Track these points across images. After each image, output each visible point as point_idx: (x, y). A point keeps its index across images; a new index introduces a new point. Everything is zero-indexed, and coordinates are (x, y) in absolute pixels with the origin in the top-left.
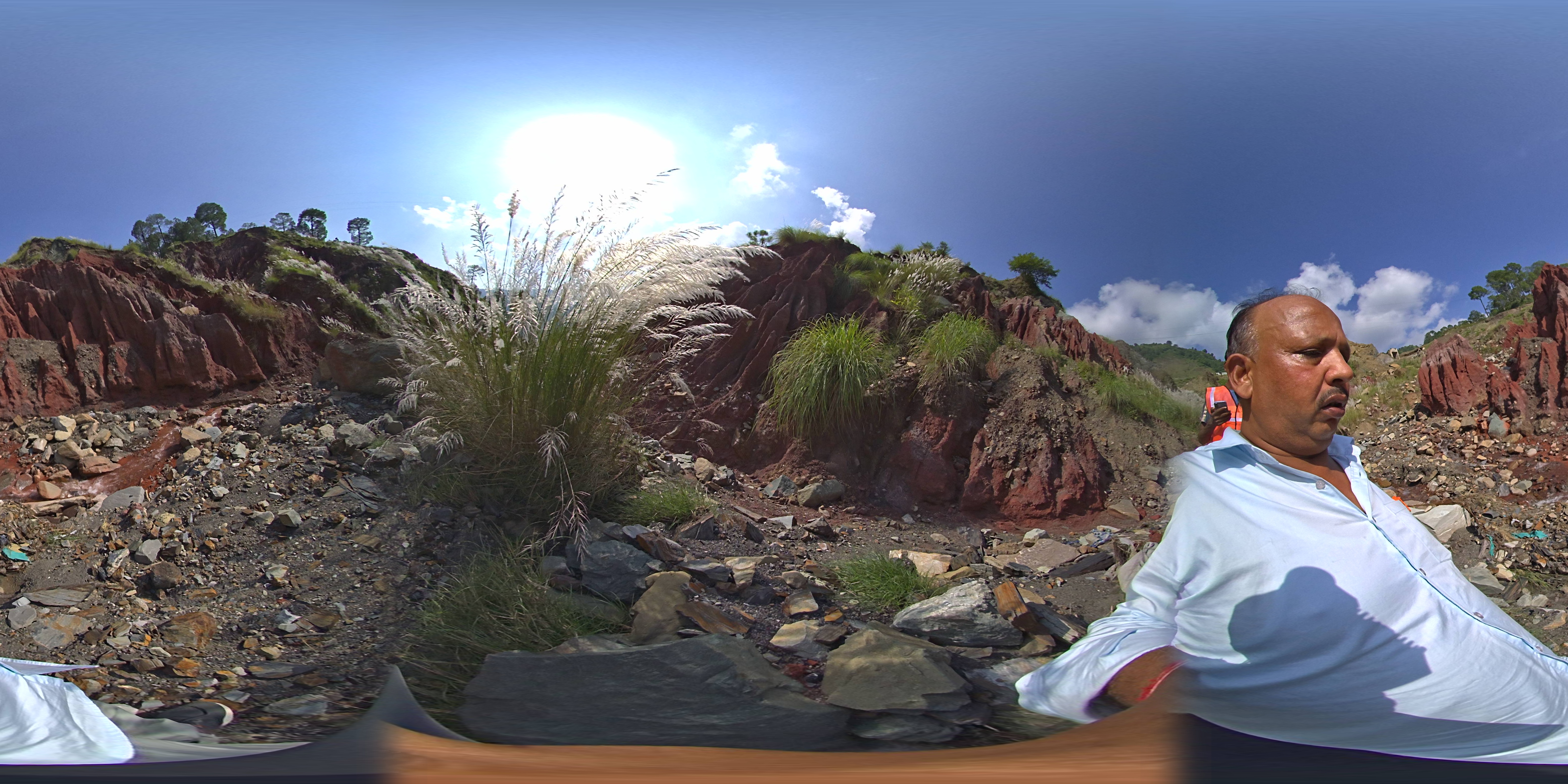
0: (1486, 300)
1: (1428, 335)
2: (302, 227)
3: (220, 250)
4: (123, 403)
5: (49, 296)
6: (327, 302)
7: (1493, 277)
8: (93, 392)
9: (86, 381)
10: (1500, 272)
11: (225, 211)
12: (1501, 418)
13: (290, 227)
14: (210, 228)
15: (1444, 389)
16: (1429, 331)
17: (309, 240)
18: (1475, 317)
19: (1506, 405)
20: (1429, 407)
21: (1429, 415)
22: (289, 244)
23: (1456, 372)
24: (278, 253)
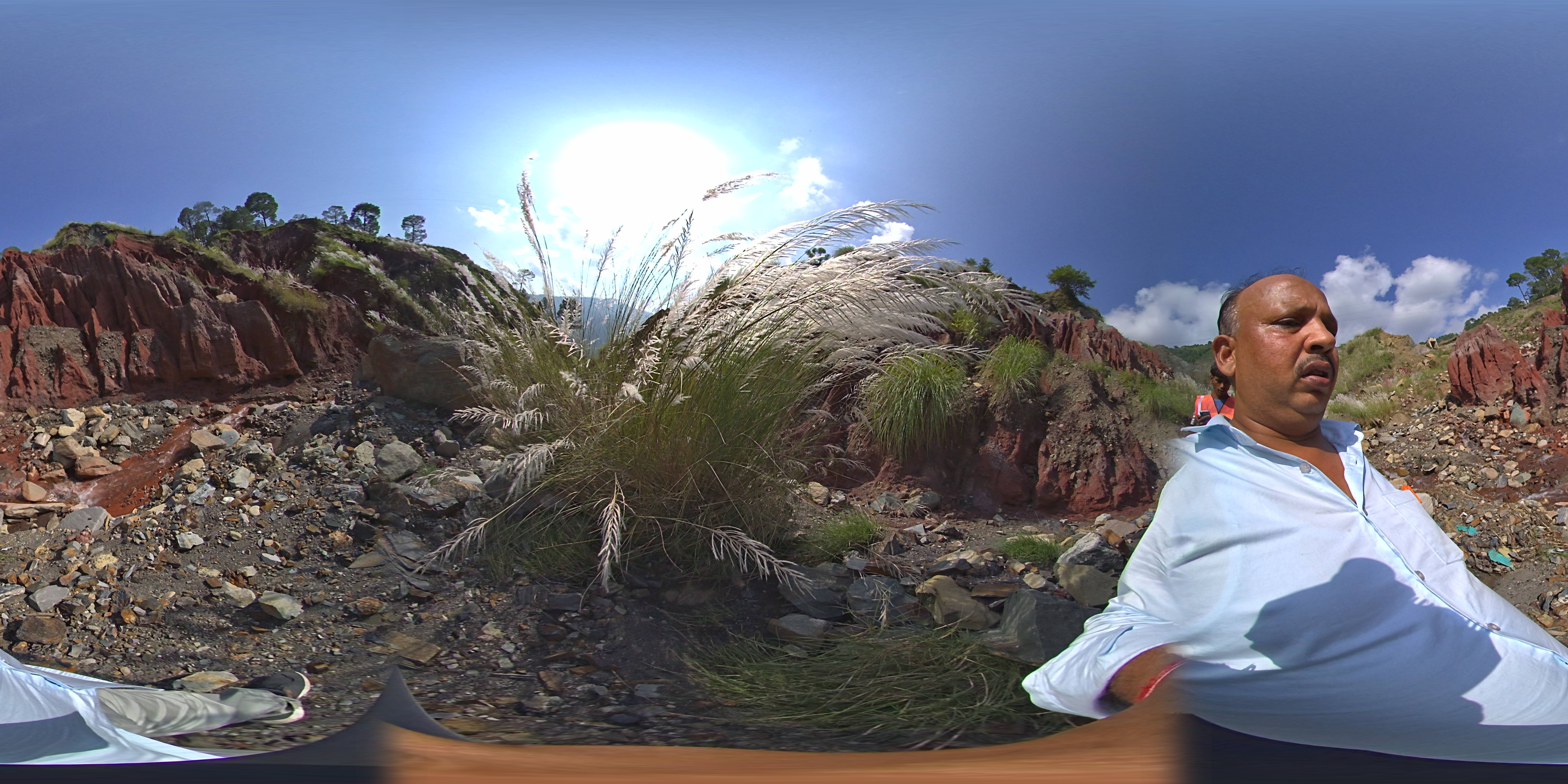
0: (1524, 287)
1: (1467, 323)
2: (354, 221)
3: (268, 240)
4: (144, 394)
5: (76, 282)
6: (374, 296)
7: (1531, 264)
8: (112, 383)
9: (106, 371)
10: (1538, 258)
11: (276, 201)
12: (1523, 408)
13: (342, 221)
14: (260, 218)
15: (1472, 379)
16: (1469, 318)
17: (361, 234)
18: (1514, 304)
19: (1528, 395)
20: (1458, 397)
21: (1459, 405)
22: (339, 236)
23: (1484, 362)
24: (327, 244)
